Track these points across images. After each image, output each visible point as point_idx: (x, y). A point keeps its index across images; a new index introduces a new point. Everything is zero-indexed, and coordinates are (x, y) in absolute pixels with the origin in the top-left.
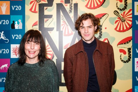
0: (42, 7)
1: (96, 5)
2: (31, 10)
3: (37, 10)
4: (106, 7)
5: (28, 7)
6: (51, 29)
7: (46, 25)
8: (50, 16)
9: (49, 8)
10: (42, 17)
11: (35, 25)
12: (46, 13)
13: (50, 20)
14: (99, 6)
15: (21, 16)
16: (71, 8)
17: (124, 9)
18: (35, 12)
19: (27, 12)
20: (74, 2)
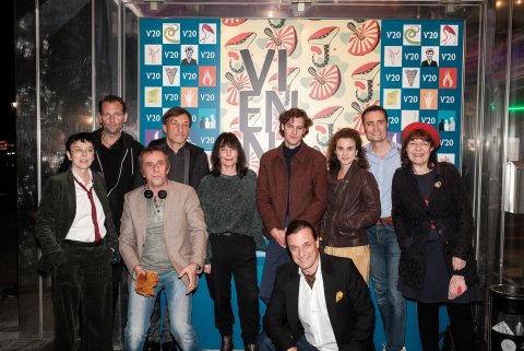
0: (244, 96)
1: (325, 94)
2: (228, 100)
3: (238, 100)
4: (339, 97)
5: (224, 97)
6: (259, 129)
7: (250, 124)
8: (257, 110)
9: (255, 97)
10: (245, 112)
11: (234, 122)
12: (251, 105)
13: (257, 115)
14: (329, 96)
15: (214, 110)
16: (287, 98)
17: (367, 100)
18: (234, 104)
19: (223, 104)
20: (292, 89)
